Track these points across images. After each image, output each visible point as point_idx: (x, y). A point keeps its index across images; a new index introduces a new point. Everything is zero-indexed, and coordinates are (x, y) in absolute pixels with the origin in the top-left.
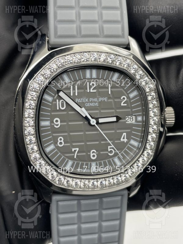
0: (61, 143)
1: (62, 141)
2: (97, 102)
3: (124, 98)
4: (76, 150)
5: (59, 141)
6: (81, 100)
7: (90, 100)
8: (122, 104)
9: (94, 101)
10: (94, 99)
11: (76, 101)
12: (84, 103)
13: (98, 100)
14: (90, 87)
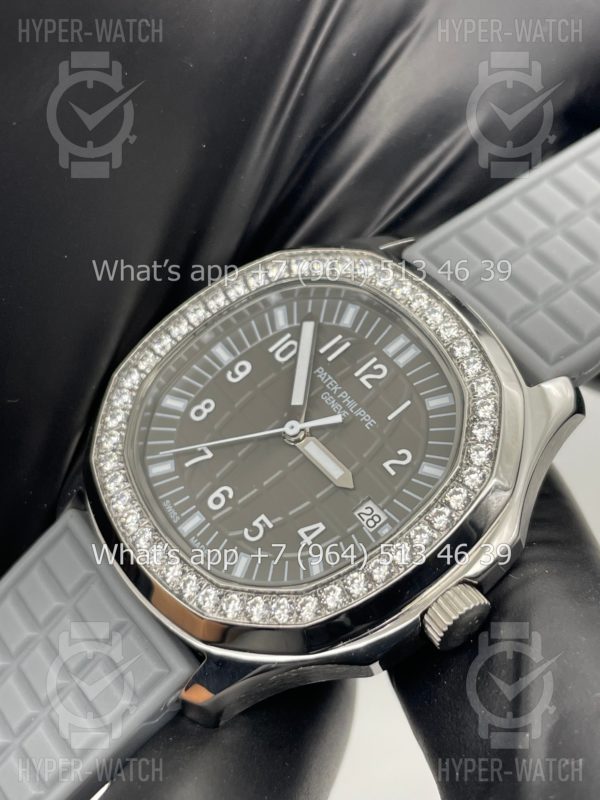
0: (199, 413)
1: (206, 412)
2: (349, 411)
3: (404, 457)
4: (205, 454)
5: (201, 407)
6: (327, 377)
7: (341, 395)
8: (386, 465)
9: (346, 403)
10: (350, 400)
11: (318, 371)
12: (325, 388)
13: (355, 410)
14: (370, 370)
